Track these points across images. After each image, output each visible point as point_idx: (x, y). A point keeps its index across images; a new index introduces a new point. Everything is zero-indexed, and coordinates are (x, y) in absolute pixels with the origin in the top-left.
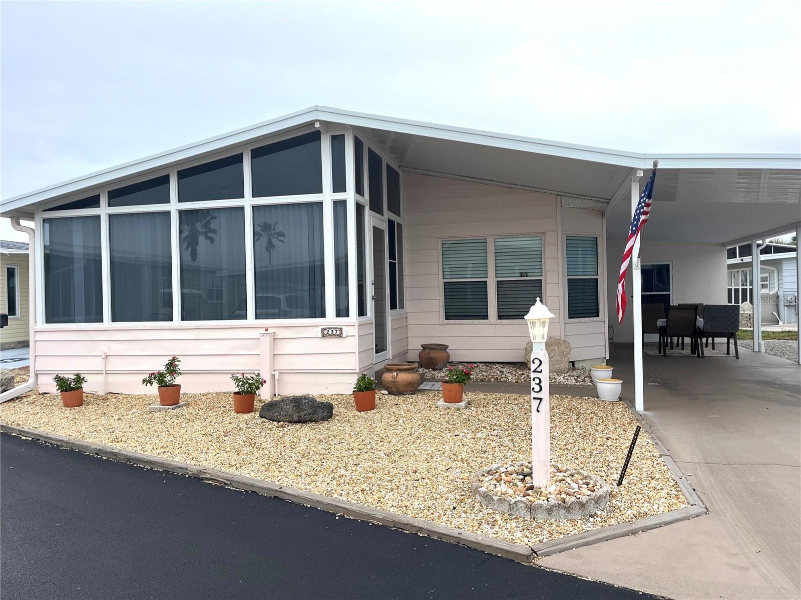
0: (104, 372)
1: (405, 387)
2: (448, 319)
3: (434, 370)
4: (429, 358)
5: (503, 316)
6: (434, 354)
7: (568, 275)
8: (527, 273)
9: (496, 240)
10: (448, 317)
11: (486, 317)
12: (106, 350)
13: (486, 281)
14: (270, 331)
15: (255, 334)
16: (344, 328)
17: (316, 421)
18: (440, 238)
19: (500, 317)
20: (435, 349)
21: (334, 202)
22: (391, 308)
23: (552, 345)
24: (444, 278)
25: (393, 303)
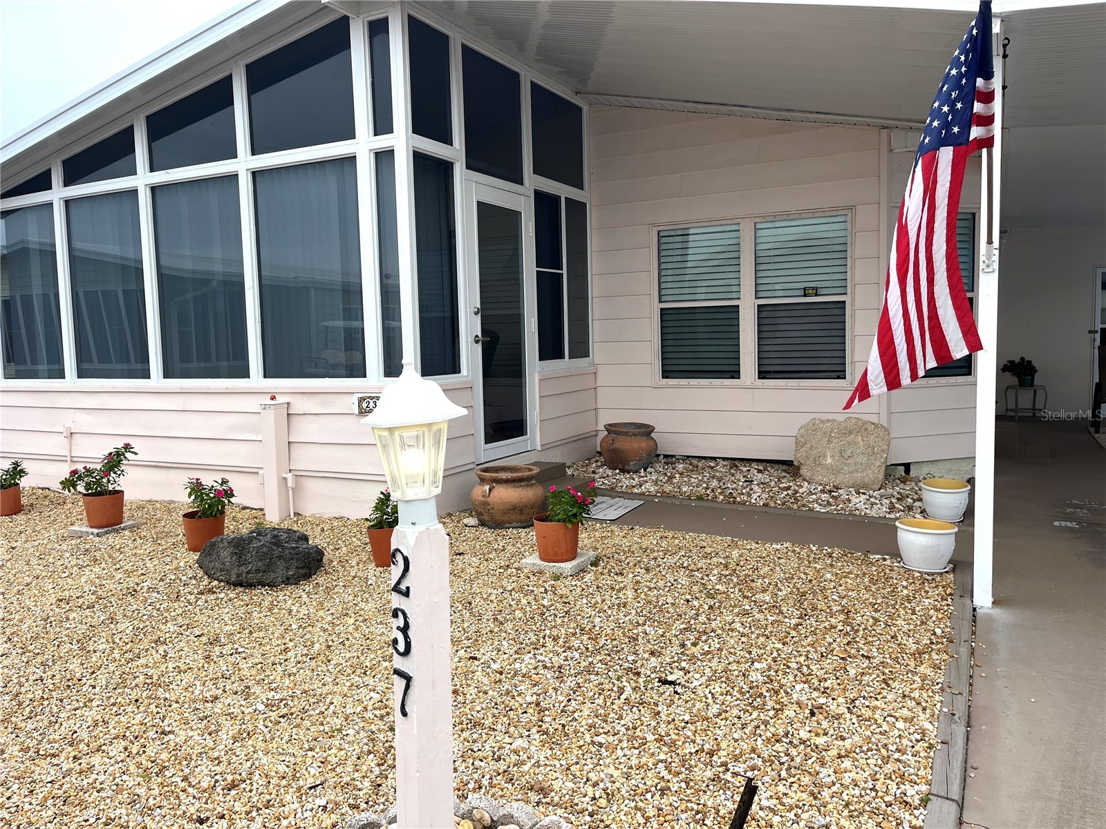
0: (68, 459)
1: (506, 514)
2: (667, 377)
3: (623, 471)
4: (613, 450)
5: (769, 372)
6: (624, 444)
8: (816, 289)
9: (759, 226)
10: (666, 374)
11: (735, 374)
12: (69, 424)
13: (738, 306)
14: (280, 399)
15: (253, 404)
18: (653, 225)
19: (763, 375)
20: (626, 434)
21: (376, 153)
22: (541, 359)
23: (850, 432)
24: (660, 301)
25: (551, 349)
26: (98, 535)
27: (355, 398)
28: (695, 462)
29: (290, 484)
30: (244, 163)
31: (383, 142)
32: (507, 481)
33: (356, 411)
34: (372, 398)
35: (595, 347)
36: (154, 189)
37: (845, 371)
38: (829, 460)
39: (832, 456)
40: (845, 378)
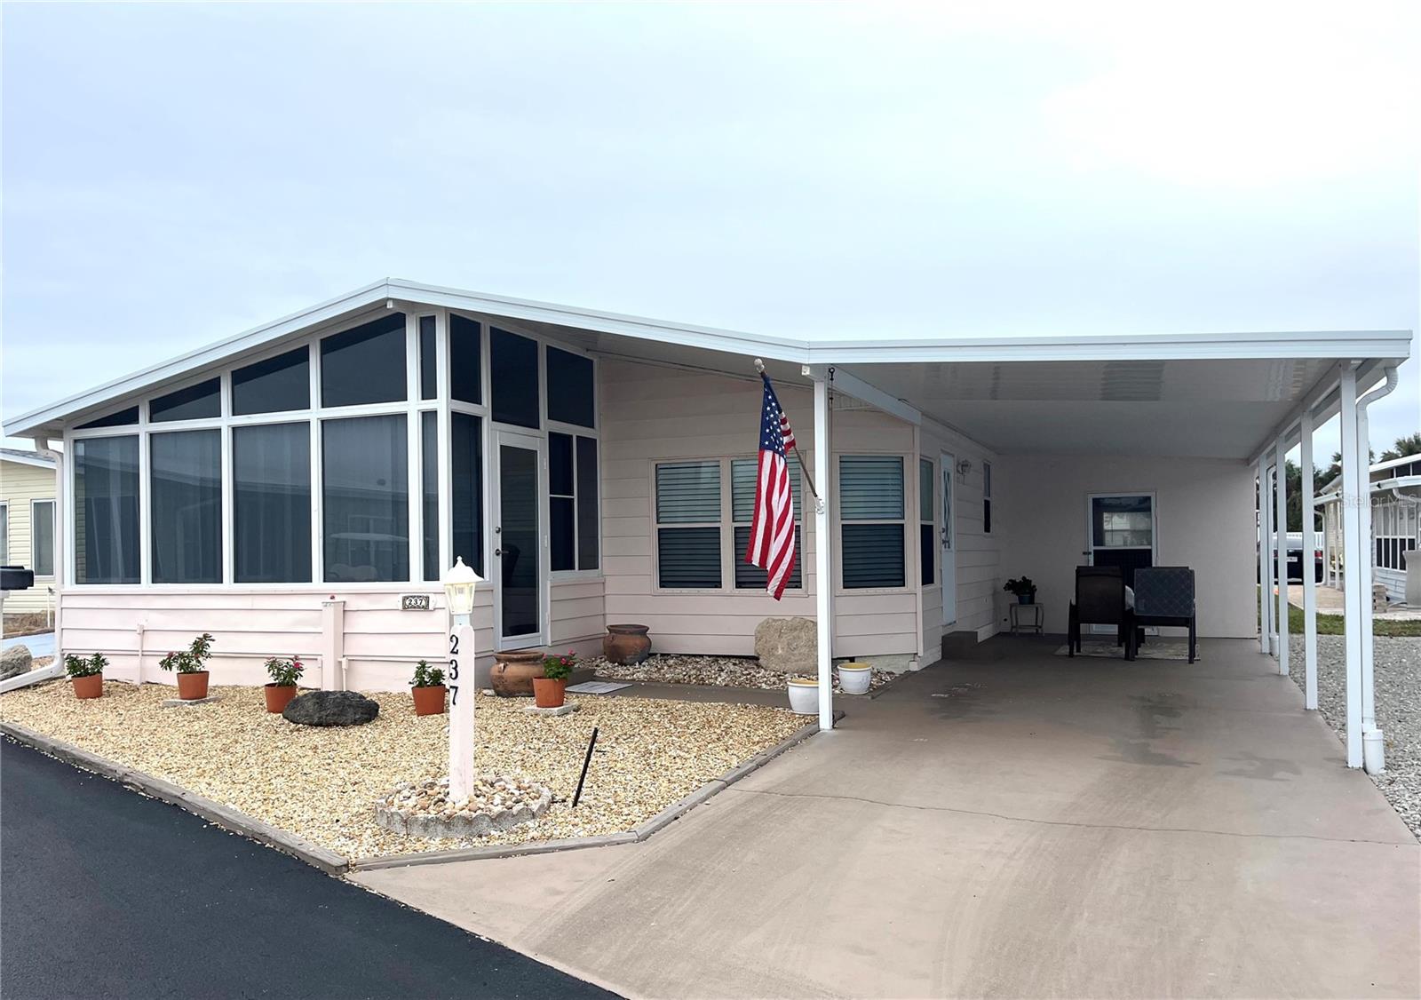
0: (140, 653)
1: (516, 685)
2: (663, 587)
3: (621, 664)
4: (614, 646)
5: (744, 583)
6: (622, 641)
7: (842, 519)
9: (735, 463)
10: (663, 584)
11: (718, 584)
12: (143, 623)
13: (719, 528)
14: (338, 599)
15: (316, 603)
16: (432, 598)
17: (344, 725)
18: (653, 459)
19: (739, 585)
20: (624, 633)
21: (423, 413)
22: (553, 569)
23: (796, 629)
24: (658, 523)
25: (562, 561)
26: (191, 704)
27: (400, 598)
28: (685, 658)
29: (344, 666)
30: (315, 413)
31: (429, 405)
32: (517, 660)
33: (401, 607)
34: (414, 597)
35: (603, 560)
36: (235, 429)
37: (801, 582)
38: (780, 652)
39: (783, 648)
40: (801, 587)
